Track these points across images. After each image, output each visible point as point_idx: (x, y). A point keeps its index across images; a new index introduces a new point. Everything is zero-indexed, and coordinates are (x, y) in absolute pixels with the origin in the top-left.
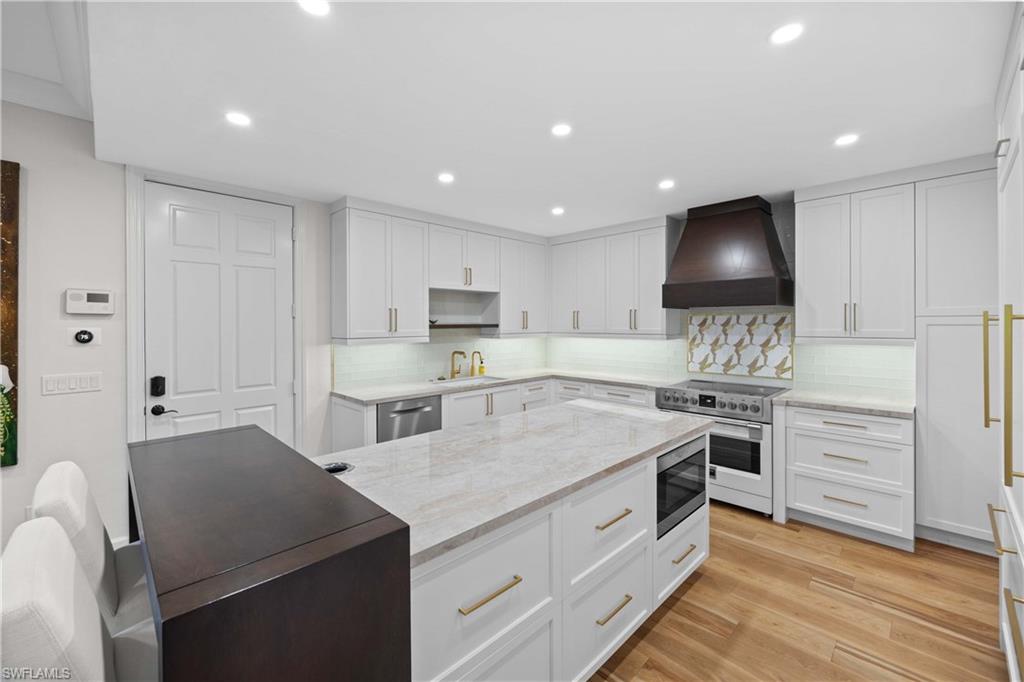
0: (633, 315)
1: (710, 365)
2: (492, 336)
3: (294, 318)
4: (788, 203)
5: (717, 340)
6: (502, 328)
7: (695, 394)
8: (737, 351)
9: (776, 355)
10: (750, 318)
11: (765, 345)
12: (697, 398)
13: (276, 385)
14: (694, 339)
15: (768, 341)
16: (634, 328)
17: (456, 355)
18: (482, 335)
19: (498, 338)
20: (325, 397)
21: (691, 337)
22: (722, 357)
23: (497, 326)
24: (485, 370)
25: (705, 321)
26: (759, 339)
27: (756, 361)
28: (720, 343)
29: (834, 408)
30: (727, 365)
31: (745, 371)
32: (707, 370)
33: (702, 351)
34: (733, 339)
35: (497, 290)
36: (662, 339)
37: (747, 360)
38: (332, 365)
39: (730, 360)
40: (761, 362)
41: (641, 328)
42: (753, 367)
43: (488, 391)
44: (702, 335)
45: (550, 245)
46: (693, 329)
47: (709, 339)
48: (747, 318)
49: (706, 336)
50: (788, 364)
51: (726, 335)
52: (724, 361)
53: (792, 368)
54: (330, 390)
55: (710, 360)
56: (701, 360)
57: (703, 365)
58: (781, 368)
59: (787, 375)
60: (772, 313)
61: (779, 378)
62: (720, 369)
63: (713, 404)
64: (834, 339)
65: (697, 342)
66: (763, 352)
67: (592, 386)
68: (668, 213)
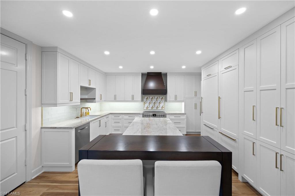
0: (133, 96)
1: (149, 108)
2: (92, 102)
3: (26, 95)
4: (166, 75)
5: (150, 102)
6: (97, 100)
7: (151, 114)
8: (154, 104)
9: (162, 105)
10: (157, 97)
11: (160, 103)
12: (152, 115)
13: (17, 127)
14: (145, 102)
15: (160, 102)
16: (133, 99)
17: (82, 109)
18: (87, 102)
19: (95, 103)
20: (39, 129)
21: (144, 102)
22: (151, 106)
23: (95, 99)
24: (90, 113)
25: (148, 98)
26: (158, 102)
27: (158, 106)
28: (151, 102)
29: (176, 114)
30: (152, 107)
31: (156, 108)
32: (148, 109)
33: (147, 105)
34: (153, 102)
35: (95, 88)
36: (140, 102)
37: (156, 106)
38: (42, 116)
39: (153, 106)
40: (159, 107)
41: (135, 99)
42: (157, 107)
43: (99, 119)
44: (147, 101)
45: (106, 75)
46: (145, 100)
47: (148, 102)
48: (151, 97)
49: (148, 101)
50: (164, 106)
51: (152, 101)
52: (152, 106)
53: (164, 107)
54: (40, 126)
55: (149, 106)
56: (147, 106)
57: (147, 108)
58: (162, 107)
59: (163, 109)
60: (161, 96)
61: (162, 109)
62: (151, 109)
63: (156, 116)
64: (173, 101)
65: (146, 103)
66: (159, 104)
67: (124, 115)
68: (142, 72)
